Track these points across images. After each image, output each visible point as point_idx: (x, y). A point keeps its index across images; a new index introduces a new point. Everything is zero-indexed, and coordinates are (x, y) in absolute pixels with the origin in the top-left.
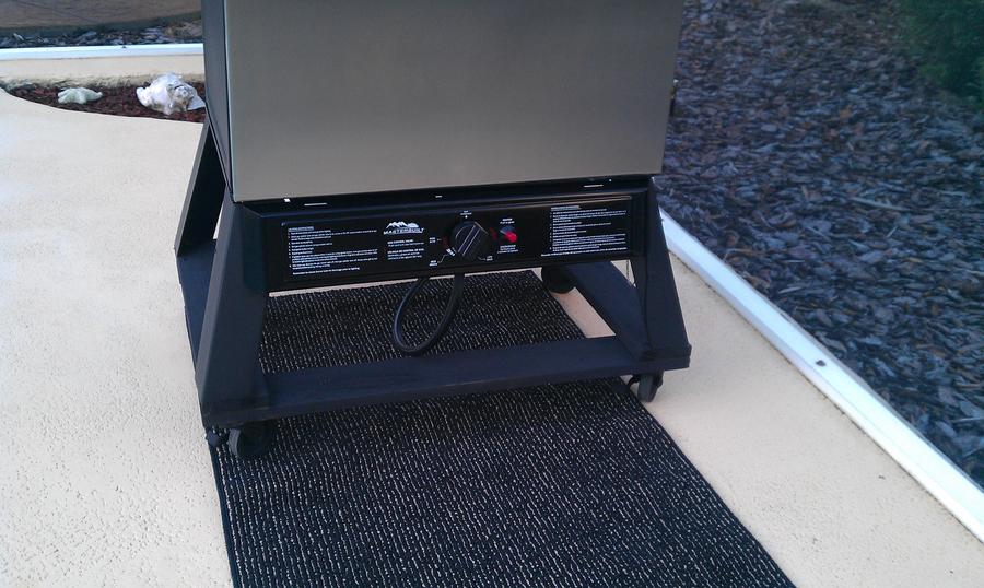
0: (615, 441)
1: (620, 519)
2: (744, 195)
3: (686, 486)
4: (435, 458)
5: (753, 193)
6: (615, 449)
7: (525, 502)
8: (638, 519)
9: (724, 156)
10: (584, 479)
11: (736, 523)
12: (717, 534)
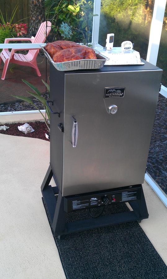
0: (133, 234)
1: (135, 253)
2: (160, 158)
3: (148, 245)
4: (98, 239)
5: (162, 158)
6: (133, 235)
7: (116, 249)
8: (138, 253)
9: (156, 145)
10: (128, 243)
11: (157, 253)
12: (153, 256)
